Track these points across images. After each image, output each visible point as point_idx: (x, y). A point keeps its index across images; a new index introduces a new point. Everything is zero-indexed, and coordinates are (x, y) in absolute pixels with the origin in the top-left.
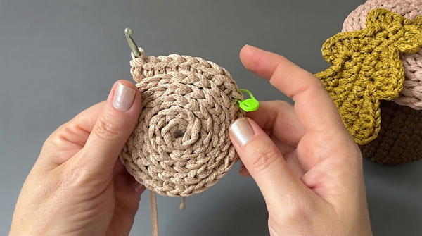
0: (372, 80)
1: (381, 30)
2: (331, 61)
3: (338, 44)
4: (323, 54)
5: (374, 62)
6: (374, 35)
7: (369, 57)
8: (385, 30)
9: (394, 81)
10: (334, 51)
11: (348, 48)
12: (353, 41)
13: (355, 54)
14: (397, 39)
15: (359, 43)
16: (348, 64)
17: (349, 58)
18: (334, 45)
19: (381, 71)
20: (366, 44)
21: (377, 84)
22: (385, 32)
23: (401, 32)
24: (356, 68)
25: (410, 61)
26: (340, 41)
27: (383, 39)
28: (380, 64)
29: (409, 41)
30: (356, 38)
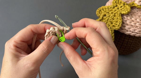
0: (112, 23)
1: (116, 6)
2: (99, 16)
3: (102, 10)
4: (97, 14)
5: (113, 17)
6: (114, 7)
7: (111, 15)
8: (118, 6)
9: (118, 24)
10: (100, 13)
11: (105, 12)
12: (107, 9)
13: (107, 14)
14: (121, 9)
15: (109, 10)
16: (105, 17)
17: (105, 15)
18: (100, 10)
19: (115, 20)
20: (111, 11)
21: (113, 24)
22: (118, 7)
23: (123, 7)
24: (107, 19)
25: (125, 17)
26: (103, 9)
27: (116, 9)
28: (115, 18)
29: (125, 10)
30: (108, 8)
